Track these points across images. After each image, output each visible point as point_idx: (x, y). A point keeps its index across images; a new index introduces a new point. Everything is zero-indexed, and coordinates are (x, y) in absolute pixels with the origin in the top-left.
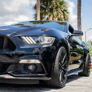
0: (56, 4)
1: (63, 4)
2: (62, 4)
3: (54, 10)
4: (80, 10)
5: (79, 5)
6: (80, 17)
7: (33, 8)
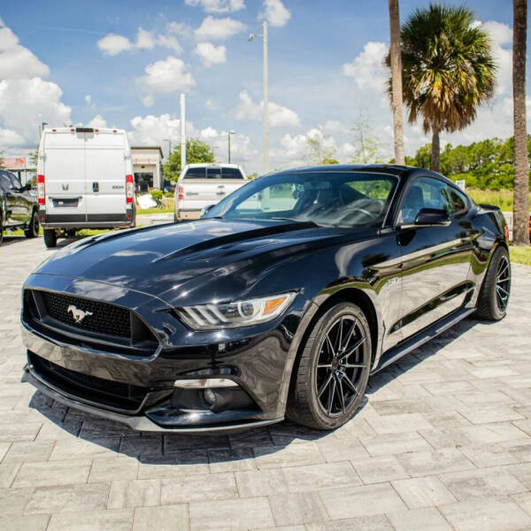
0: (452, 44)
1: (476, 41)
2: (471, 43)
3: (448, 61)
4: (521, 64)
5: (518, 46)
6: (523, 87)
7: (384, 61)
